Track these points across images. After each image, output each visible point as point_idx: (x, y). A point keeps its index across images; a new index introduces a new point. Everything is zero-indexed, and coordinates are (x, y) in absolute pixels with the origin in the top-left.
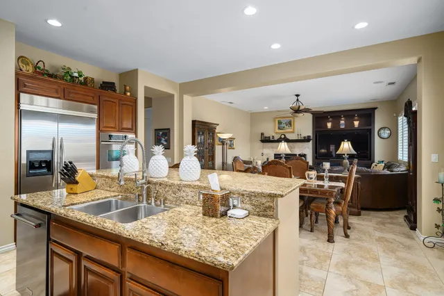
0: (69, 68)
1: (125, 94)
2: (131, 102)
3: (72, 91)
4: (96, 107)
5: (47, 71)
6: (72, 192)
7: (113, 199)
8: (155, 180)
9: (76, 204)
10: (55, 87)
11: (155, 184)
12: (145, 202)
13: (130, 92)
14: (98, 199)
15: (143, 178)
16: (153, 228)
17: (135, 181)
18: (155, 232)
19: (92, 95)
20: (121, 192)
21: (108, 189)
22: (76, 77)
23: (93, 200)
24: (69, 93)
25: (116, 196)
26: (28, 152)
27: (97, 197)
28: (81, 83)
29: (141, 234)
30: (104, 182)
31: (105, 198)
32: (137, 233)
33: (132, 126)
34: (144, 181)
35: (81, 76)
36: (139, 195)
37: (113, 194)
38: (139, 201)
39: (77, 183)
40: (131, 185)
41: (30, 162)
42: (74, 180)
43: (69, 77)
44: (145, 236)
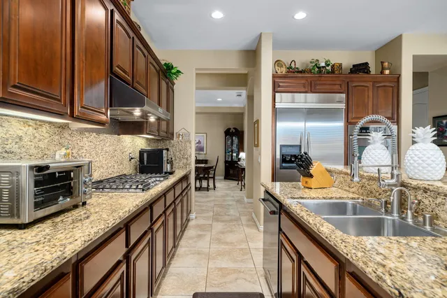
0: (318, 60)
1: (382, 73)
2: (390, 82)
3: (318, 82)
4: (344, 96)
5: (297, 68)
6: (307, 185)
7: (350, 202)
8: (414, 183)
9: (305, 198)
10: (303, 82)
11: (416, 188)
12: (395, 214)
13: (389, 69)
14: (331, 198)
15: (392, 177)
16: (391, 256)
17: (378, 179)
18: (392, 265)
19: (338, 83)
20: (362, 194)
21: (347, 188)
22: (323, 67)
23: (324, 198)
24: (315, 85)
25: (354, 199)
26: (281, 146)
27: (330, 196)
28: (328, 73)
29: (365, 259)
30: (342, 179)
31: (340, 198)
32: (360, 254)
33: (393, 114)
34: (393, 181)
35: (328, 65)
36: (386, 202)
37: (351, 195)
38: (386, 211)
39: (311, 176)
40: (375, 186)
41: (283, 155)
42: (309, 173)
43: (317, 69)
44: (370, 264)
